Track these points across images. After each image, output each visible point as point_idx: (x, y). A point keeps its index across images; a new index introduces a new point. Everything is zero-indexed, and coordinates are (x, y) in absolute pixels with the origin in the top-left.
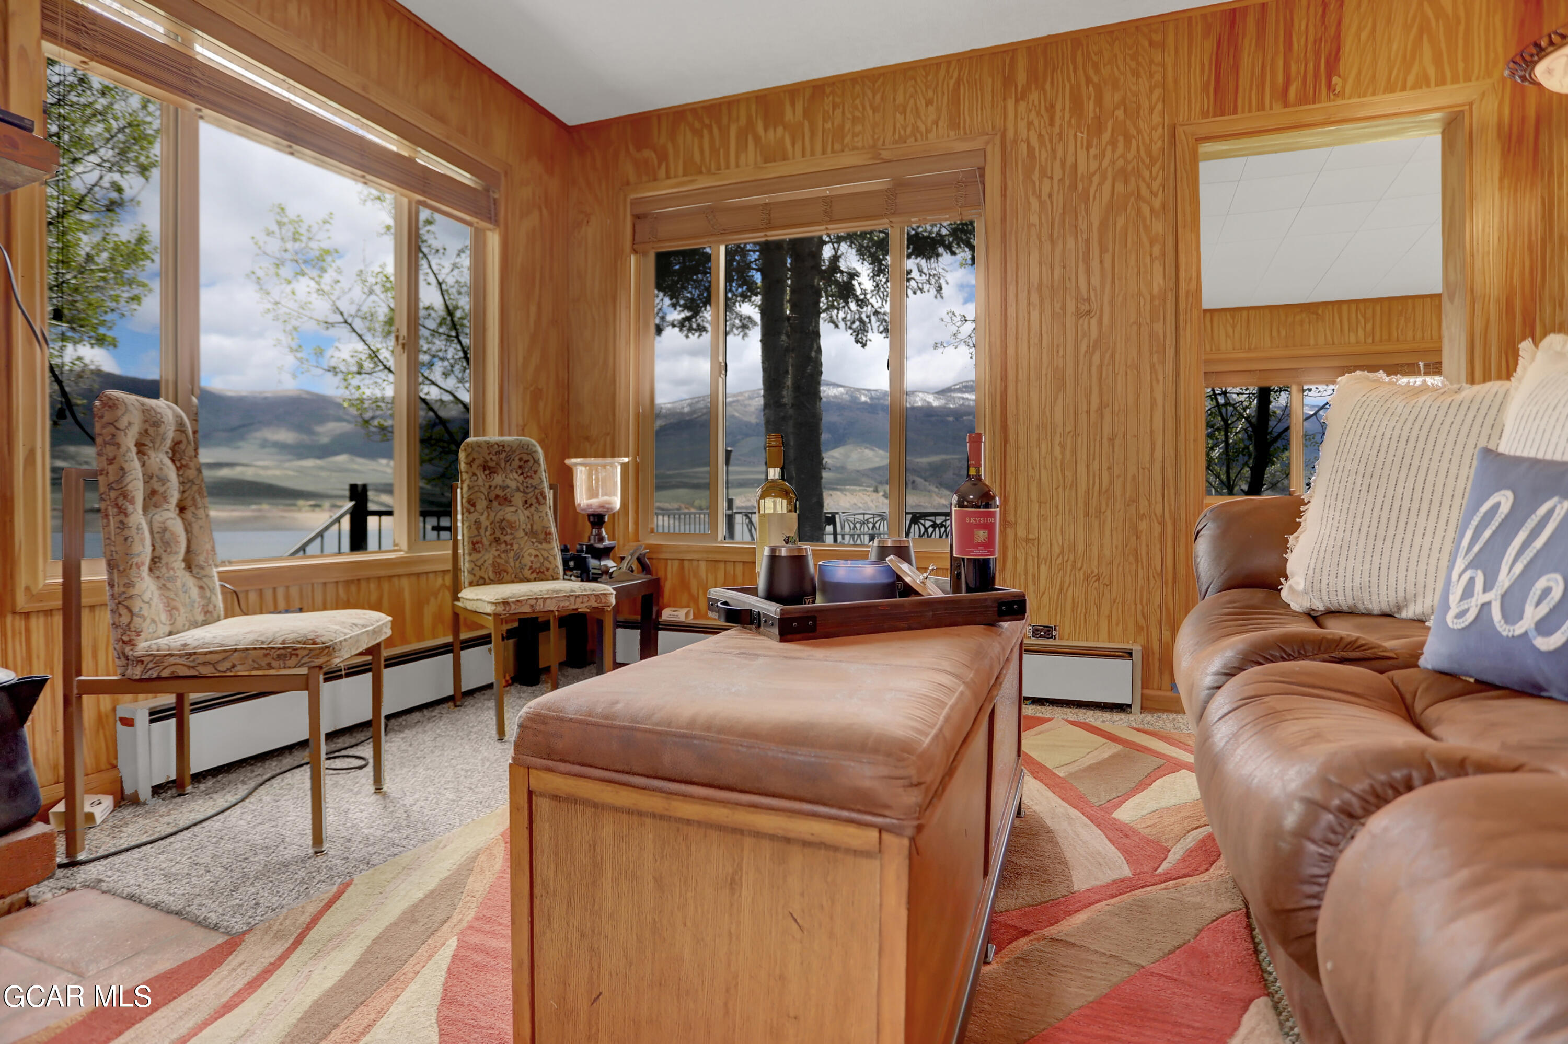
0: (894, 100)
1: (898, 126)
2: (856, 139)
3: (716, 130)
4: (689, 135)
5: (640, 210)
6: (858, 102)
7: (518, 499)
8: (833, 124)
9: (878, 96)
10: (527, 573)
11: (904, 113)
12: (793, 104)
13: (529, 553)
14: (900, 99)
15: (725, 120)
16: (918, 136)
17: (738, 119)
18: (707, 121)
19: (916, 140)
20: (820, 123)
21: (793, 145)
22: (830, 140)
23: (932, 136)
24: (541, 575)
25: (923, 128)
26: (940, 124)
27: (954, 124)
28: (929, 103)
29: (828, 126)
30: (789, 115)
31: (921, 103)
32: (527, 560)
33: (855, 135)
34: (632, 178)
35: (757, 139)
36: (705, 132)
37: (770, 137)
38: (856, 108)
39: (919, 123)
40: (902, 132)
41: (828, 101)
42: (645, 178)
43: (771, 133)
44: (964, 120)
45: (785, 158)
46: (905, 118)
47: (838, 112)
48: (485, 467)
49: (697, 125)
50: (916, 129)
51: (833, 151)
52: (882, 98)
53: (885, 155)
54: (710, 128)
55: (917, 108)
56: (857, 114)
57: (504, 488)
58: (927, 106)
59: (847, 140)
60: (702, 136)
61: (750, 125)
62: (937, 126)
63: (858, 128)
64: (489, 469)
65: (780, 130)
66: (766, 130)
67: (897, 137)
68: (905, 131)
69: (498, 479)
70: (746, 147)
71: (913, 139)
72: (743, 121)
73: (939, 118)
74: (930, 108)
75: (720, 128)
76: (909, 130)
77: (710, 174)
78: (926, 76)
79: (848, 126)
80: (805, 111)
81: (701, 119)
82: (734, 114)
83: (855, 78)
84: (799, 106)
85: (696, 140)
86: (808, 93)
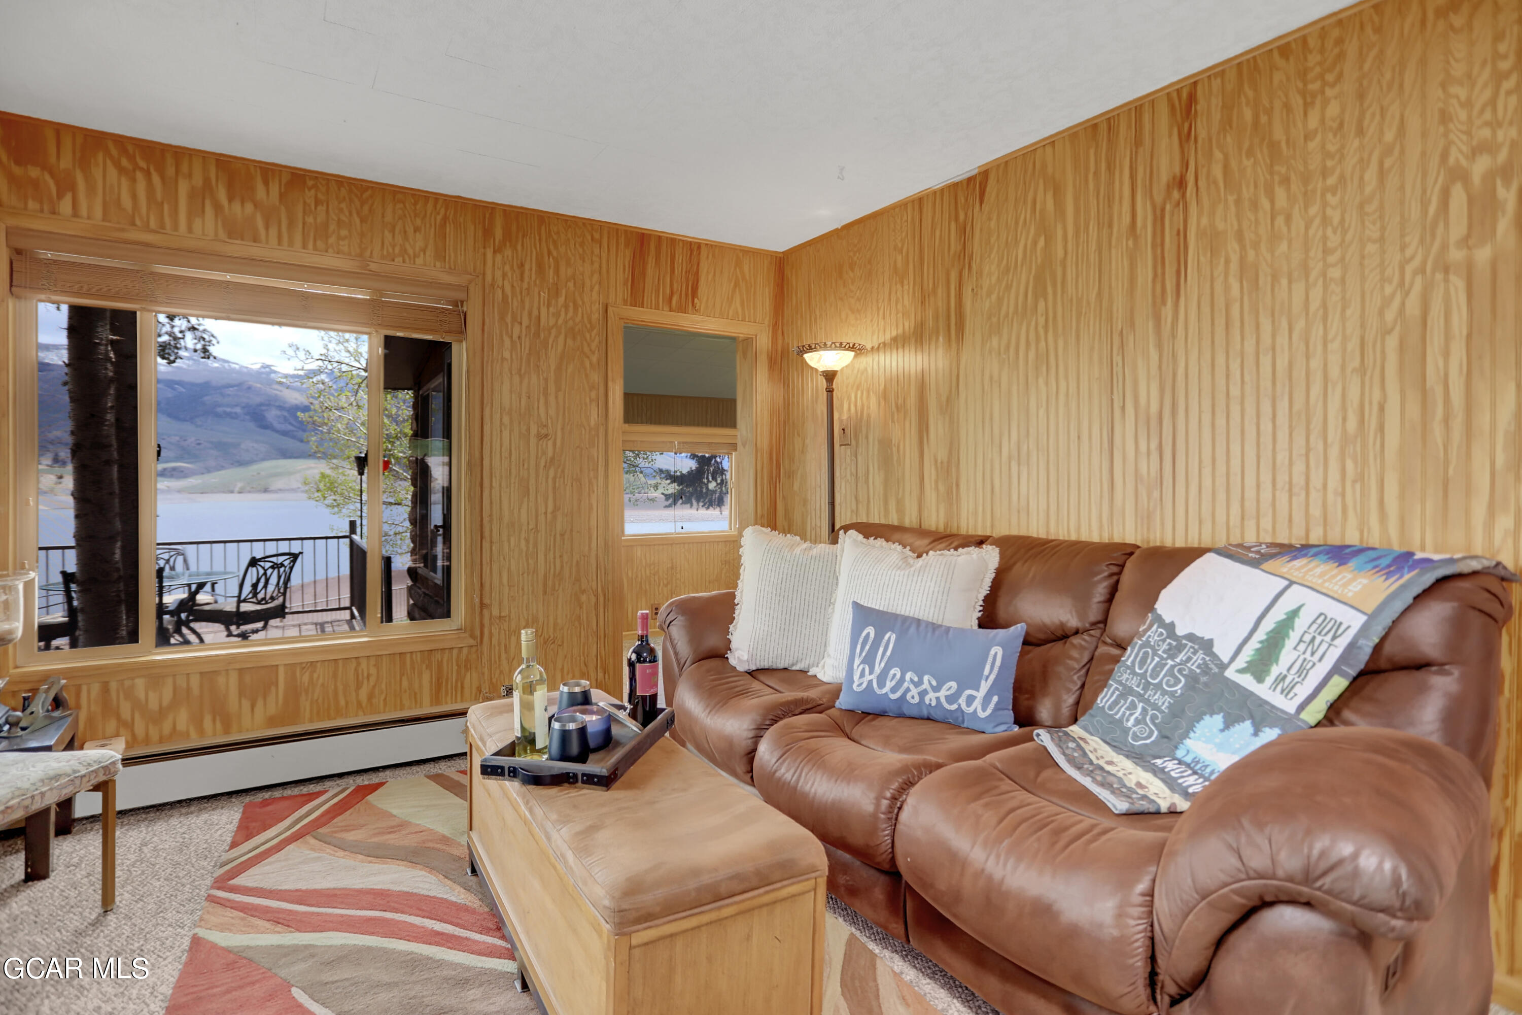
0: (383, 216)
1: (386, 242)
2: (341, 243)
3: (156, 179)
4: (112, 172)
5: (20, 244)
6: (343, 205)
8: (315, 219)
9: (366, 208)
11: (393, 231)
12: (266, 183)
14: (389, 218)
15: (170, 171)
16: (406, 257)
17: (190, 176)
18: (142, 164)
19: (404, 262)
20: (300, 215)
21: (267, 228)
22: (312, 235)
23: (419, 261)
25: (411, 252)
26: (428, 253)
27: (440, 255)
28: (417, 230)
29: (310, 220)
30: (261, 192)
31: (410, 230)
33: (339, 238)
35: (218, 207)
36: (139, 175)
37: (238, 210)
38: (341, 210)
39: (408, 246)
40: (391, 250)
41: (310, 195)
42: (33, 205)
43: (237, 206)
44: (450, 256)
45: (255, 240)
46: (393, 237)
47: (322, 209)
49: (125, 162)
50: (404, 251)
51: (315, 249)
52: (370, 210)
53: (373, 266)
54: (147, 173)
55: (405, 232)
56: (343, 218)
58: (415, 231)
59: (332, 240)
60: (133, 180)
61: (208, 189)
62: (425, 254)
63: (344, 233)
65: (249, 207)
66: (231, 200)
67: (385, 253)
68: (393, 249)
70: (203, 211)
71: (401, 259)
72: (198, 180)
73: (426, 246)
74: (418, 234)
75: (163, 178)
76: (397, 250)
77: (147, 228)
78: (415, 204)
79: (332, 227)
80: (282, 196)
81: (131, 158)
82: (185, 168)
83: (341, 181)
84: (275, 189)
85: (125, 183)
86: (285, 178)
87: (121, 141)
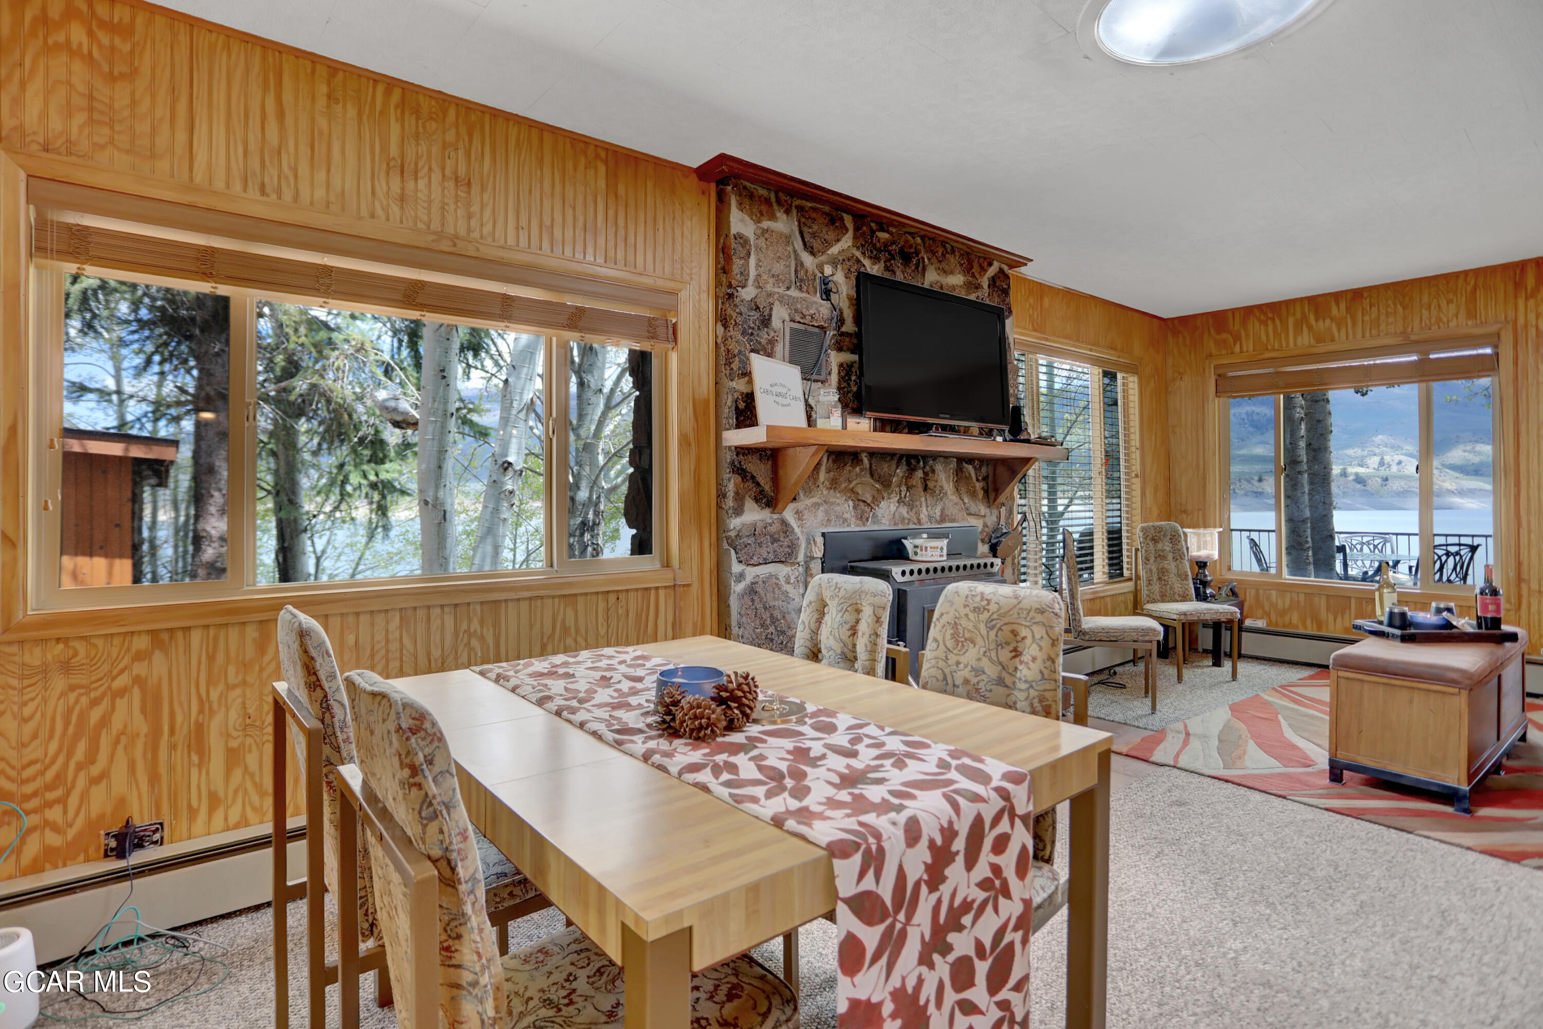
0: (1421, 300)
1: (1424, 318)
2: (1389, 326)
3: (1277, 321)
4: (1257, 324)
5: (1221, 371)
6: (1390, 302)
7: (1170, 556)
8: (1370, 316)
9: (1407, 299)
10: (1177, 597)
11: (1429, 308)
12: (1338, 304)
13: (1177, 587)
14: (1425, 300)
15: (1284, 313)
16: (1441, 323)
17: (1294, 314)
18: (1271, 315)
19: (1439, 327)
20: (1360, 317)
21: (1339, 332)
22: (1368, 328)
23: (1451, 324)
24: (1184, 598)
25: (1445, 320)
26: (1460, 316)
27: (1472, 316)
28: (1449, 302)
29: (1367, 318)
30: (1335, 311)
31: (1444, 303)
32: (1176, 590)
33: (1388, 324)
34: (1214, 352)
35: (1310, 328)
36: (1269, 322)
37: (1321, 325)
38: (1388, 306)
39: (1442, 315)
40: (1428, 322)
41: (1366, 302)
42: (1224, 352)
43: (1321, 323)
44: (1480, 314)
45: (1333, 340)
46: (1430, 312)
47: (1374, 309)
48: (1153, 539)
49: (1262, 317)
50: (1439, 320)
51: (1371, 336)
52: (1410, 299)
53: (1413, 337)
54: (1273, 319)
55: (1440, 306)
56: (1390, 310)
57: (1163, 551)
58: (1447, 303)
59: (1382, 327)
60: (1267, 325)
61: (1304, 318)
62: (1457, 318)
63: (1391, 320)
64: (1155, 540)
65: (1328, 321)
66: (1317, 320)
67: (1423, 325)
68: (1430, 321)
69: (1160, 546)
70: (1302, 331)
71: (1436, 326)
72: (1298, 315)
73: (1459, 312)
74: (1450, 305)
75: (1281, 320)
76: (1433, 320)
77: (1274, 350)
78: (1448, 283)
79: (1382, 318)
80: (1347, 309)
81: (1265, 314)
82: (1291, 311)
83: (1387, 286)
84: (1343, 306)
85: (1263, 328)
86: (1350, 296)
87: (1259, 307)
